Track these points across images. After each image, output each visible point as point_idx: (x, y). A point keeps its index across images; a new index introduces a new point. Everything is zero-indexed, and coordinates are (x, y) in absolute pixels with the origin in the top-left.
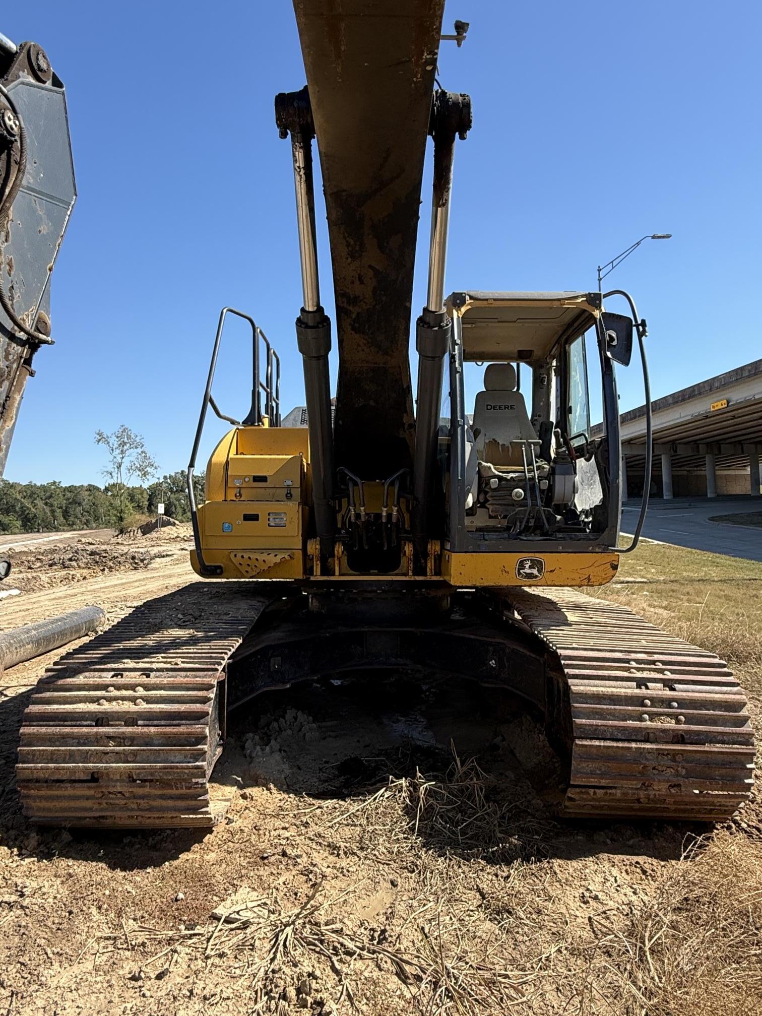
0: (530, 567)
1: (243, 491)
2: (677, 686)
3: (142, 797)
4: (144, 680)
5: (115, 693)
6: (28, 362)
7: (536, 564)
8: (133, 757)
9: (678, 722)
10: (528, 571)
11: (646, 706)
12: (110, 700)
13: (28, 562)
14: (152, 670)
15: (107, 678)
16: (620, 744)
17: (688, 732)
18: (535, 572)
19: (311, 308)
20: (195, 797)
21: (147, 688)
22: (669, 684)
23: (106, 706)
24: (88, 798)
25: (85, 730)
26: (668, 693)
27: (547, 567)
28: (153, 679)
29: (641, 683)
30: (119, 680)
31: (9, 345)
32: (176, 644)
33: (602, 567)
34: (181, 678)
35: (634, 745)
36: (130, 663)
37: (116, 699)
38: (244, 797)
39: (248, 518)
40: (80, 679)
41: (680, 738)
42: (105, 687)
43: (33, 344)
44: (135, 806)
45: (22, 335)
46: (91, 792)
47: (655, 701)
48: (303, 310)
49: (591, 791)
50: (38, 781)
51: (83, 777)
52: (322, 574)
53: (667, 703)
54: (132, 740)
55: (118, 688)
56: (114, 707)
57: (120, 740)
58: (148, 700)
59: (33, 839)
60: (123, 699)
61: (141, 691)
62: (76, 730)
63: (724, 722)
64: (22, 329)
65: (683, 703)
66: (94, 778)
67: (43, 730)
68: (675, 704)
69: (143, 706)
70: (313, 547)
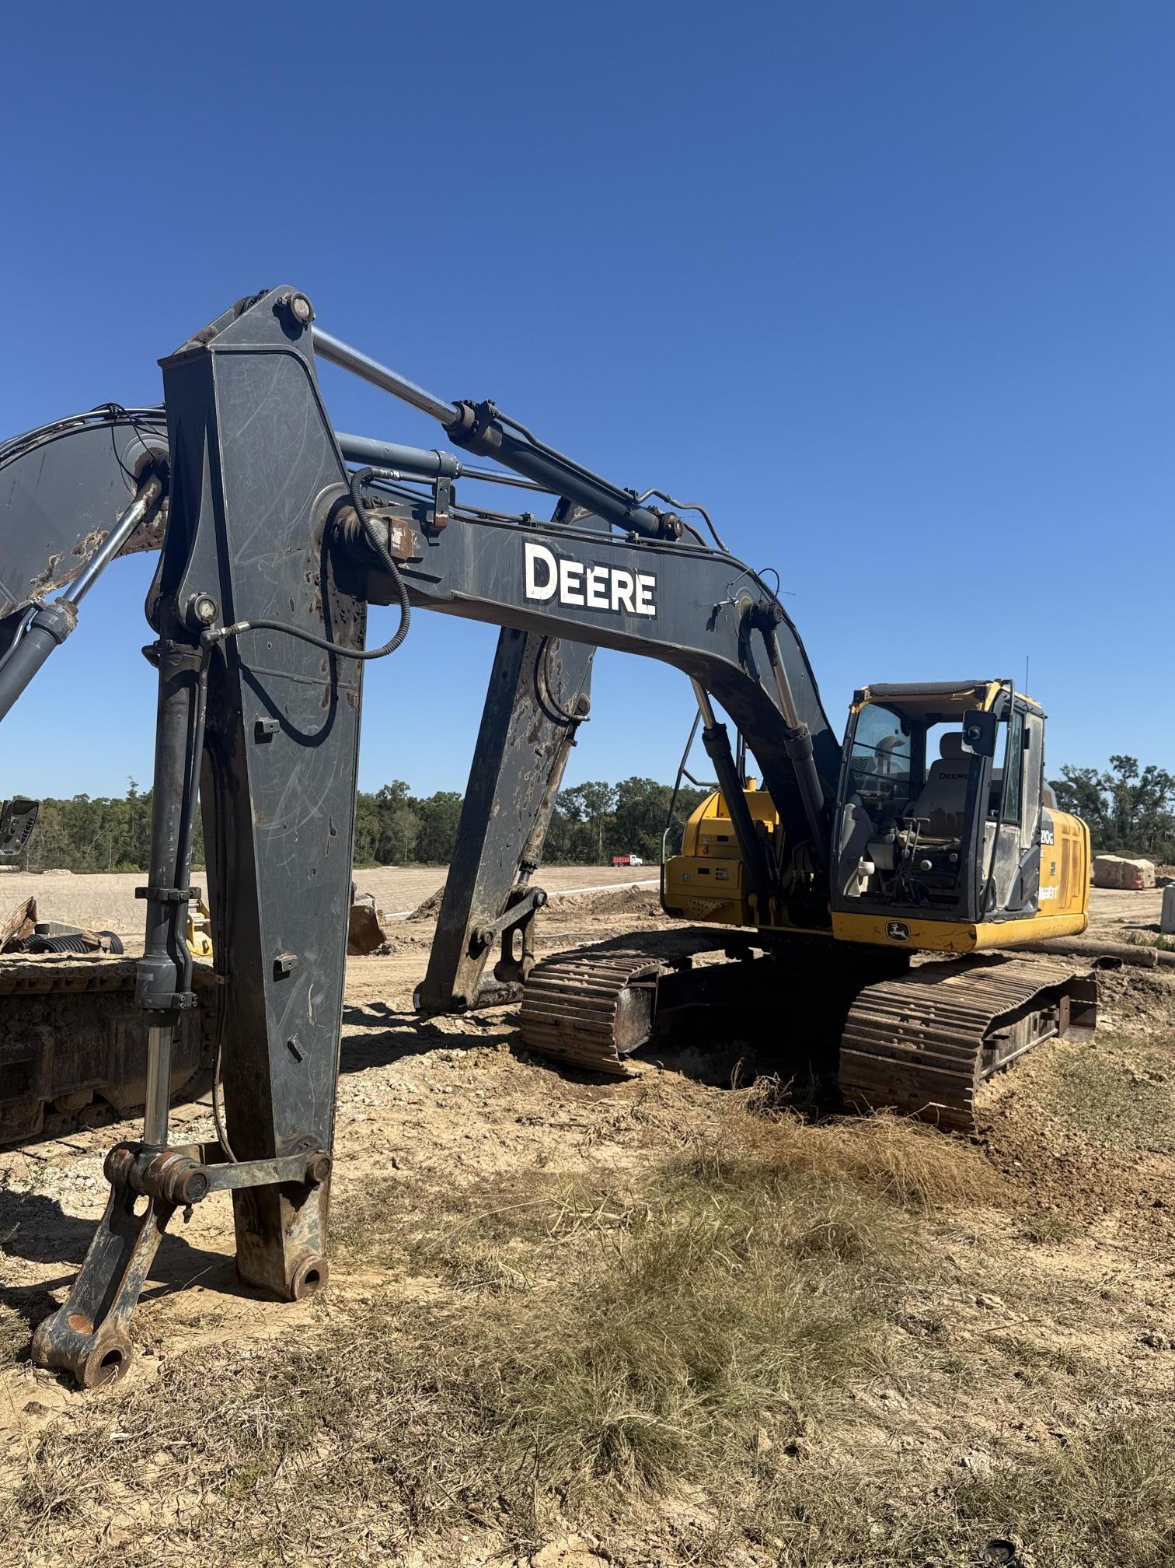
0: (898, 930)
1: (710, 848)
2: (931, 1024)
3: (580, 1040)
4: (591, 971)
5: (572, 976)
6: (571, 736)
7: (901, 927)
8: (577, 1014)
9: (919, 1048)
10: (897, 933)
11: (898, 1033)
12: (569, 979)
13: (651, 905)
14: (595, 966)
15: (572, 967)
16: (871, 1056)
17: (923, 1055)
18: (902, 934)
19: (709, 727)
20: (607, 1045)
21: (590, 975)
22: (926, 1022)
23: (567, 983)
24: (553, 1036)
25: (554, 994)
26: (923, 1027)
27: (913, 930)
28: (595, 971)
29: (905, 1018)
30: (578, 970)
31: (556, 728)
32: (627, 956)
33: (962, 936)
34: (609, 973)
35: (880, 1058)
36: (585, 961)
37: (572, 979)
38: (660, 1073)
39: (704, 871)
40: (558, 966)
41: (916, 1058)
42: (568, 972)
43: (576, 723)
44: (576, 1045)
45: (564, 718)
46: (554, 1032)
47: (907, 1031)
48: (705, 728)
49: (853, 1089)
50: (530, 1020)
51: (551, 1022)
52: (776, 925)
53: (916, 1033)
54: (577, 1003)
55: (575, 973)
56: (571, 983)
57: (570, 1002)
58: (589, 983)
59: (526, 1054)
60: (576, 980)
61: (586, 977)
62: (549, 993)
63: (957, 1054)
64: (564, 715)
65: (927, 1035)
66: (557, 1023)
67: (534, 991)
68: (901, 1031)
69: (585, 985)
70: (753, 900)
